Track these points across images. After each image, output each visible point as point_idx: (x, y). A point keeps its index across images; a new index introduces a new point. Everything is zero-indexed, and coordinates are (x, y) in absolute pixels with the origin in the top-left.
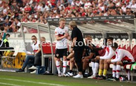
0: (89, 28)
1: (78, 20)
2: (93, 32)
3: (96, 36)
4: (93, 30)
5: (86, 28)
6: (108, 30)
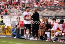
0: (45, 13)
1: (39, 8)
2: (48, 15)
3: (50, 18)
4: (48, 14)
5: (44, 13)
6: (56, 14)
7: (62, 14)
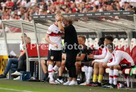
3: (90, 36)
4: (87, 29)
7: (116, 28)
